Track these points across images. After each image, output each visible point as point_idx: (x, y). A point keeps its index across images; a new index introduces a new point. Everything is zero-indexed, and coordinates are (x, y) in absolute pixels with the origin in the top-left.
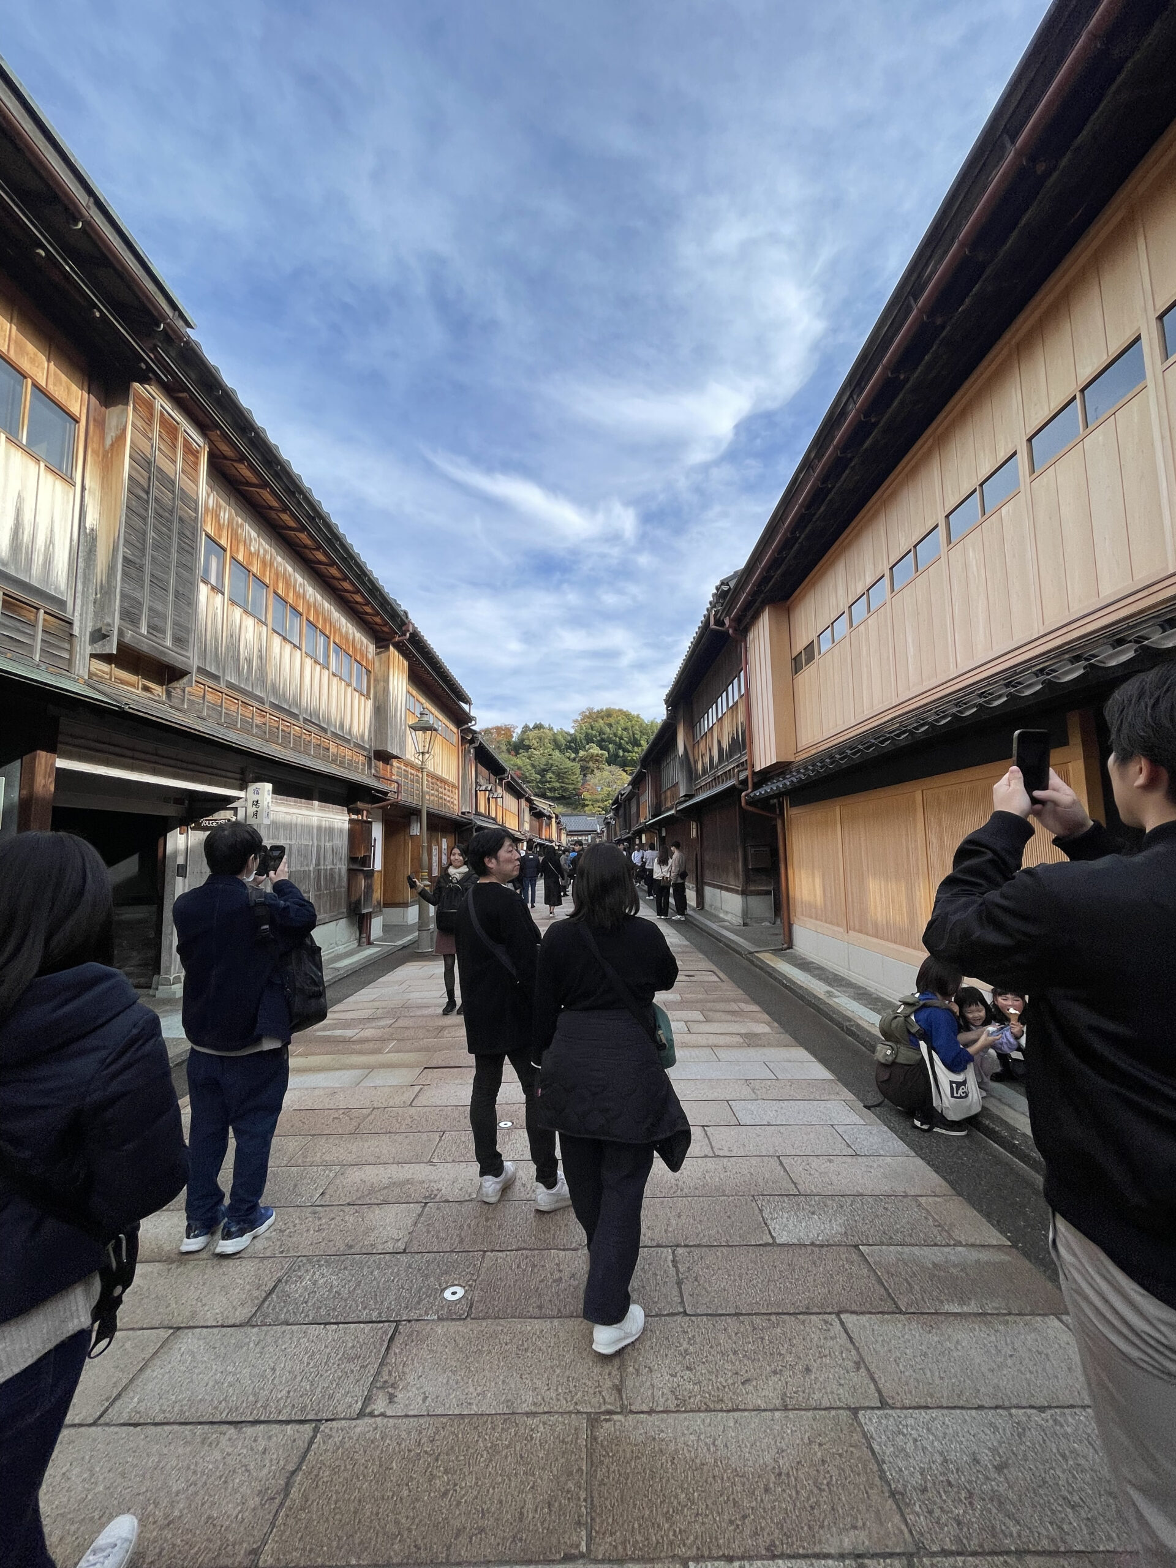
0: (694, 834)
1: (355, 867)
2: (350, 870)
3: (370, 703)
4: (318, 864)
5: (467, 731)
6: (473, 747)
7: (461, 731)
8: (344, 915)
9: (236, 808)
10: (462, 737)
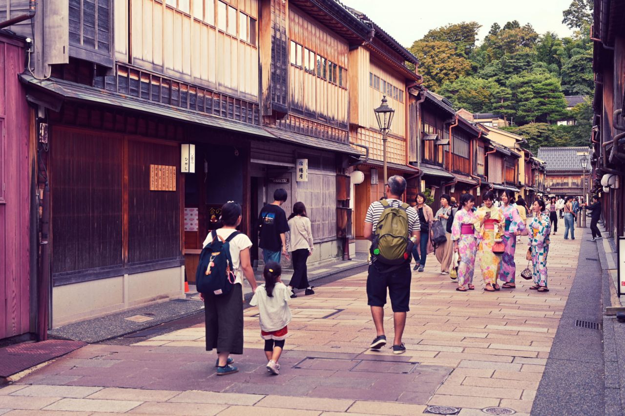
1: (341, 207)
2: (337, 209)
3: (346, 93)
4: (323, 204)
5: (414, 88)
6: (419, 102)
7: (409, 89)
8: (335, 238)
9: (291, 173)
10: (409, 93)
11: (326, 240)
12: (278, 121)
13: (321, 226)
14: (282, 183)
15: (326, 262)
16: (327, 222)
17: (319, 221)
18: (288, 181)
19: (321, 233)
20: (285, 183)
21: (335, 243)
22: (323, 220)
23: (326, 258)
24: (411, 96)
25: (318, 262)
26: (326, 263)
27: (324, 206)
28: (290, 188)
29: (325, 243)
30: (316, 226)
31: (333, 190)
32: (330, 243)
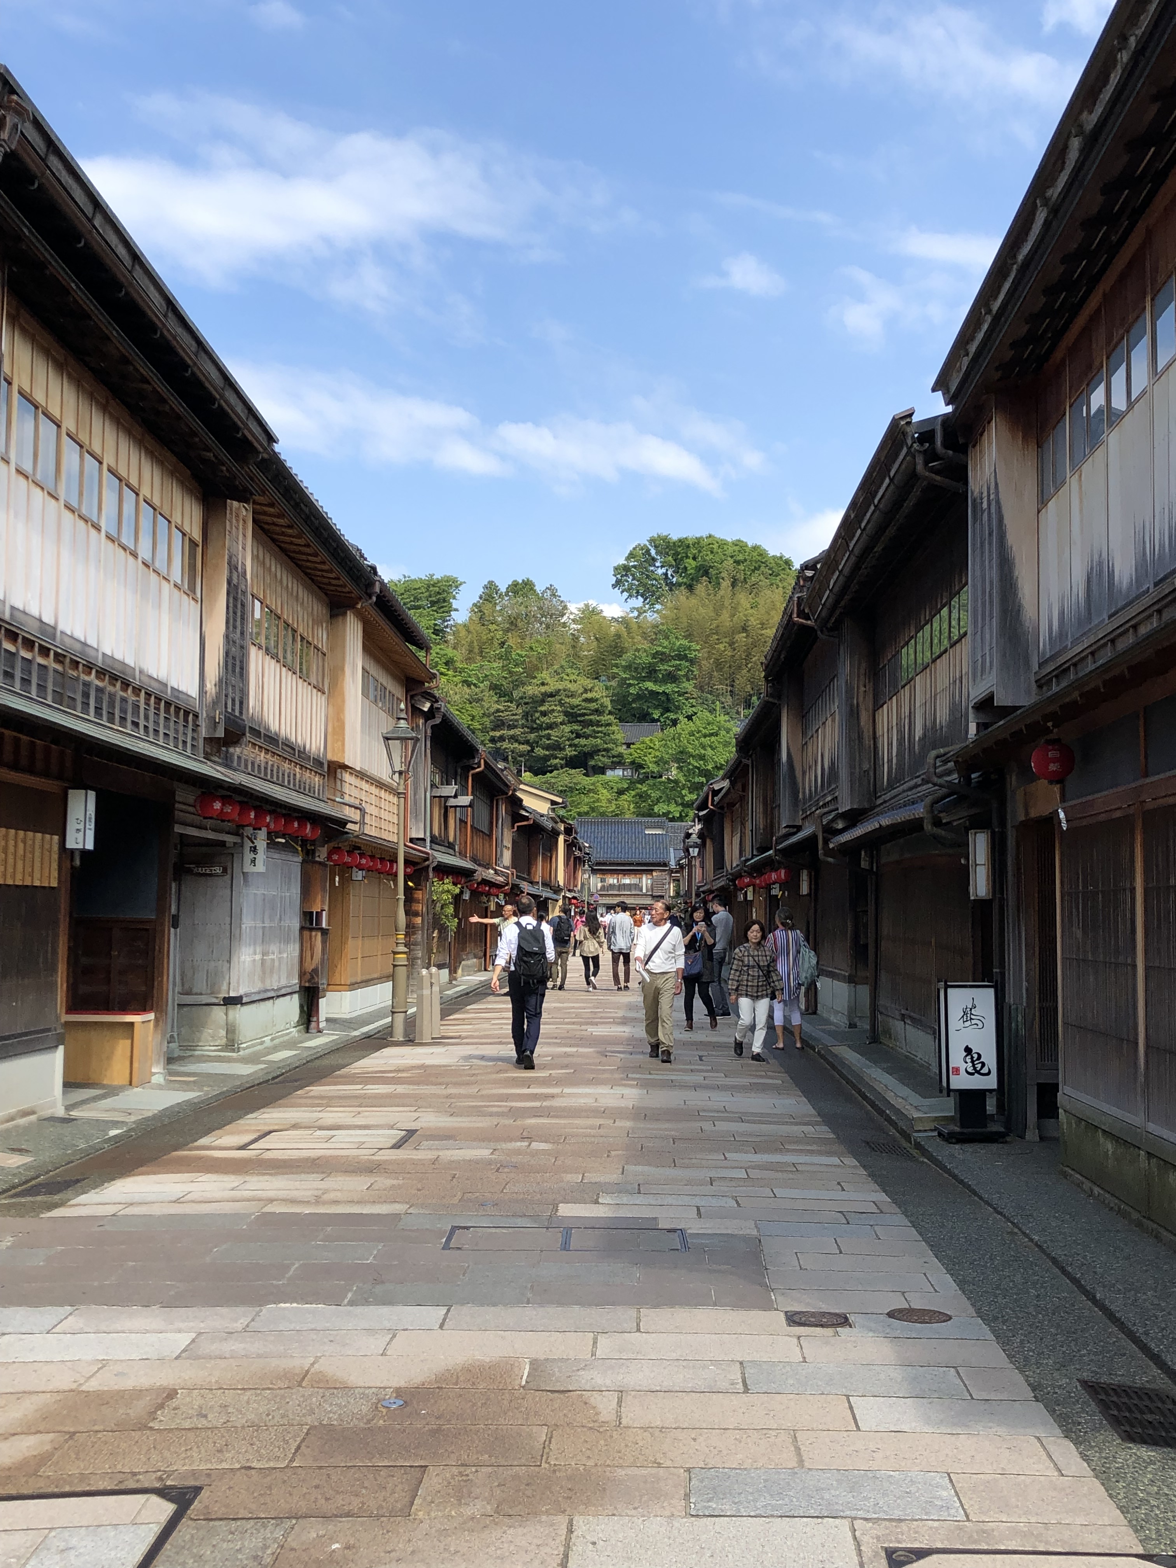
0: (805, 889)
1: (308, 925)
2: (301, 928)
3: (324, 699)
4: (280, 919)
5: (423, 697)
6: (431, 723)
7: (412, 697)
8: (297, 988)
9: (233, 854)
10: (413, 706)
11: (283, 992)
12: (224, 749)
13: (276, 964)
14: (211, 875)
15: (282, 1036)
16: (285, 955)
17: (274, 954)
18: (225, 870)
19: (275, 977)
20: (217, 875)
21: (296, 996)
22: (280, 953)
23: (282, 1028)
24: (415, 711)
25: (270, 1037)
26: (281, 1039)
27: (282, 923)
28: (229, 886)
29: (281, 999)
30: (268, 963)
31: (296, 890)
32: (288, 997)
